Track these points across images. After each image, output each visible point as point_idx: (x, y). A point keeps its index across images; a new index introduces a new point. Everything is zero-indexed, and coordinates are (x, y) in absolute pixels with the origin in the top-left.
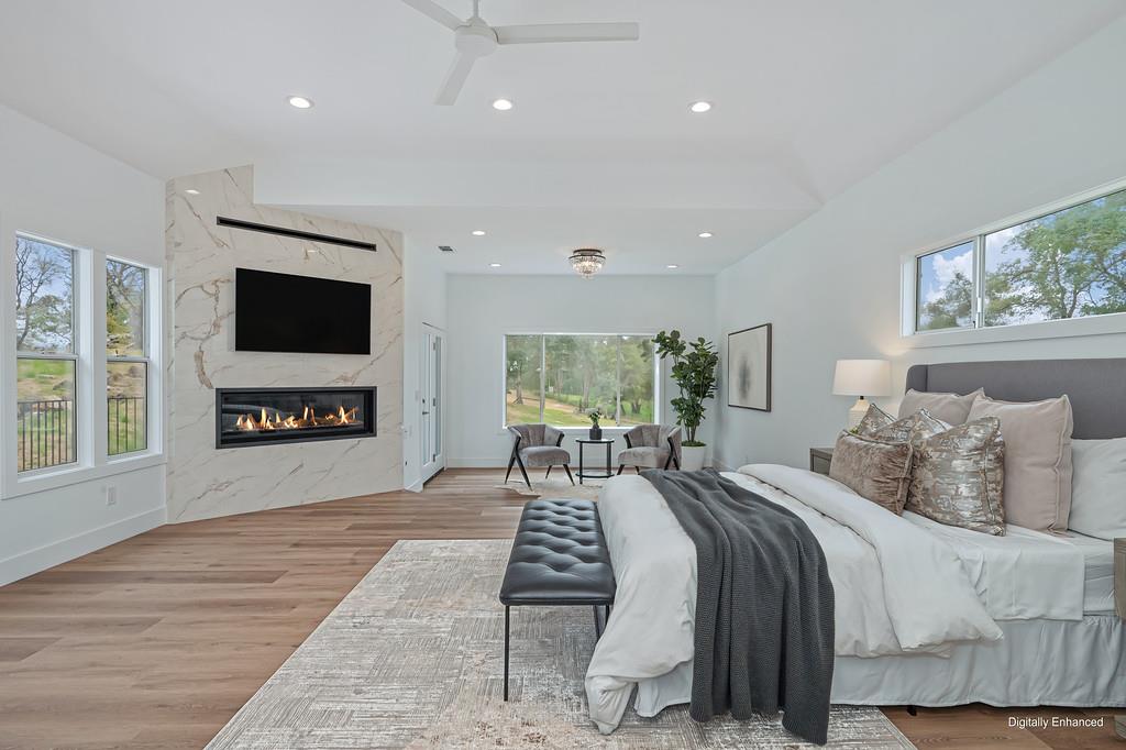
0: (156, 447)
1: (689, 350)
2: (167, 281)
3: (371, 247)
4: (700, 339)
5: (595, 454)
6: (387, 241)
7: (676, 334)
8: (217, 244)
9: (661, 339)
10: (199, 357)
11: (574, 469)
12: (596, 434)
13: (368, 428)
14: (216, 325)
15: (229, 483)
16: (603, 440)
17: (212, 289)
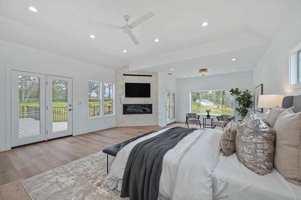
0: (114, 114)
1: (242, 94)
2: (115, 86)
3: (151, 76)
4: (246, 90)
5: (208, 121)
6: (154, 74)
7: (237, 89)
8: (123, 79)
9: (232, 91)
10: (120, 99)
11: (202, 124)
12: (208, 116)
13: (151, 113)
14: (123, 93)
15: (125, 121)
16: (210, 118)
17: (122, 87)
